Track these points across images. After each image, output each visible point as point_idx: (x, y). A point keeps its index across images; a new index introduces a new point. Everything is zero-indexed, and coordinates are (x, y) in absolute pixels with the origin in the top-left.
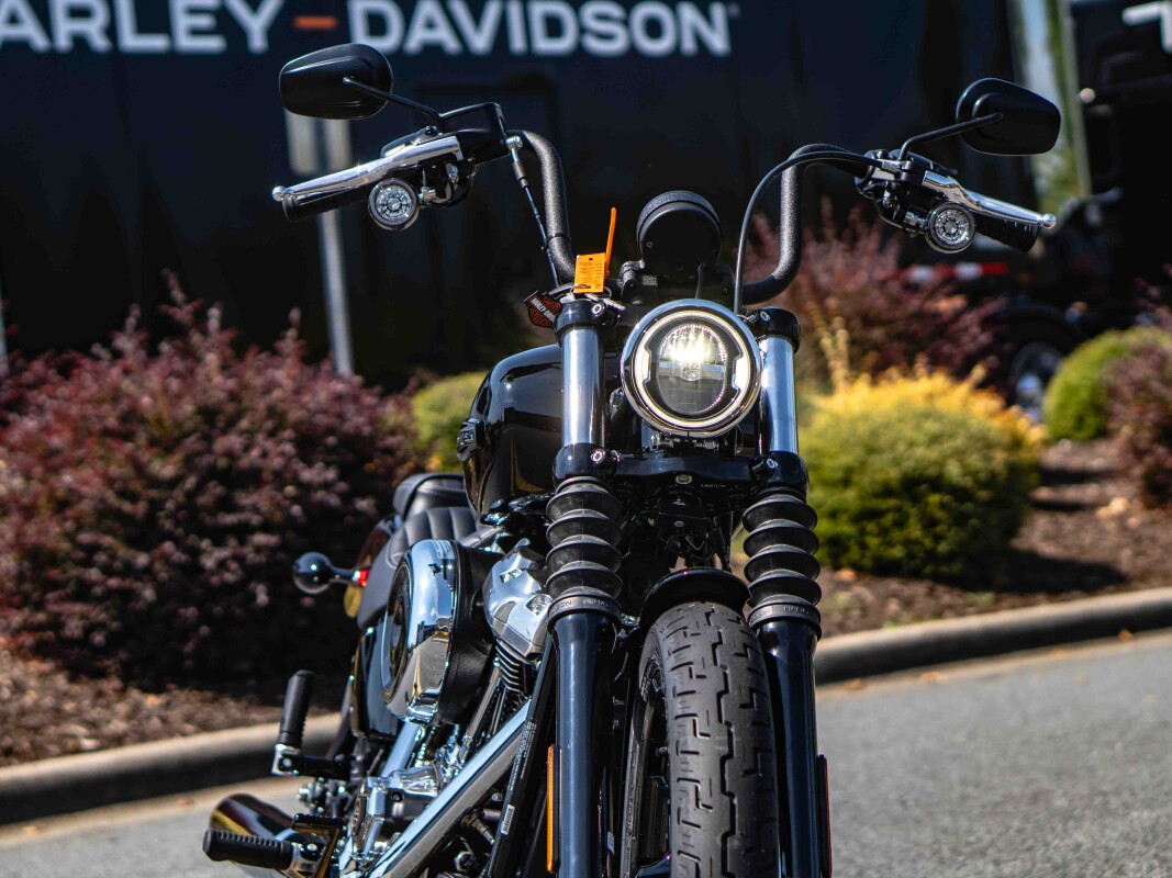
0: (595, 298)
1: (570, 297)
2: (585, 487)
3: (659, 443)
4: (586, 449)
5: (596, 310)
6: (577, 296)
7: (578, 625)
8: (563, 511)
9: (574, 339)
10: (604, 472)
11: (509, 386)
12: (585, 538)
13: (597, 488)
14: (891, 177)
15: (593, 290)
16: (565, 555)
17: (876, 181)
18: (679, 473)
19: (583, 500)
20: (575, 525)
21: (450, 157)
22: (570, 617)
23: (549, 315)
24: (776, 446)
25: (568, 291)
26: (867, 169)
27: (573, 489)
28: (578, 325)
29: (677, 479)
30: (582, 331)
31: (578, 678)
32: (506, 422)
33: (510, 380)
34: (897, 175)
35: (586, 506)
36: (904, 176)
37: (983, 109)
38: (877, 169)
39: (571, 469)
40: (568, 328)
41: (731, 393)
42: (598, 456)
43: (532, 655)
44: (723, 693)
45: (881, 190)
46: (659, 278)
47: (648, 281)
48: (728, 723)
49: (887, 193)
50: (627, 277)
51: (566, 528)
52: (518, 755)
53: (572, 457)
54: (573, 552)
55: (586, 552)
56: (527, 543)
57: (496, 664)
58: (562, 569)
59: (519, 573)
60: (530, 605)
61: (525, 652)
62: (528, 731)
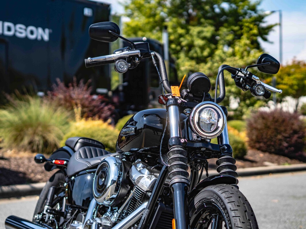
0: (179, 98)
1: (170, 97)
2: (179, 149)
3: (196, 139)
4: (178, 139)
5: (179, 101)
6: (172, 97)
7: (179, 186)
8: (173, 155)
9: (172, 109)
10: (184, 146)
11: (145, 119)
12: (181, 163)
13: (182, 149)
14: (243, 75)
15: (177, 95)
16: (175, 167)
17: (239, 76)
18: (202, 147)
19: (179, 152)
20: (178, 159)
21: (137, 56)
22: (177, 184)
23: (164, 101)
24: (224, 143)
25: (170, 95)
26: (236, 72)
27: (176, 149)
28: (173, 105)
29: (202, 149)
30: (174, 106)
31: (180, 202)
32: (144, 129)
33: (145, 117)
34: (245, 75)
35: (180, 154)
36: (247, 76)
37: (264, 61)
38: (240, 72)
39: (174, 143)
40: (170, 105)
42: (183, 141)
43: (147, 191)
44: (246, 211)
45: (240, 78)
46: (193, 95)
47: (191, 95)
48: (249, 220)
49: (242, 79)
50: (185, 93)
51: (175, 159)
52: (143, 218)
53: (174, 140)
54: (178, 166)
55: (181, 166)
56: (140, 160)
57: (132, 192)
58: (175, 170)
59: (142, 168)
60: (148, 177)
61: (145, 190)
62: (146, 212)
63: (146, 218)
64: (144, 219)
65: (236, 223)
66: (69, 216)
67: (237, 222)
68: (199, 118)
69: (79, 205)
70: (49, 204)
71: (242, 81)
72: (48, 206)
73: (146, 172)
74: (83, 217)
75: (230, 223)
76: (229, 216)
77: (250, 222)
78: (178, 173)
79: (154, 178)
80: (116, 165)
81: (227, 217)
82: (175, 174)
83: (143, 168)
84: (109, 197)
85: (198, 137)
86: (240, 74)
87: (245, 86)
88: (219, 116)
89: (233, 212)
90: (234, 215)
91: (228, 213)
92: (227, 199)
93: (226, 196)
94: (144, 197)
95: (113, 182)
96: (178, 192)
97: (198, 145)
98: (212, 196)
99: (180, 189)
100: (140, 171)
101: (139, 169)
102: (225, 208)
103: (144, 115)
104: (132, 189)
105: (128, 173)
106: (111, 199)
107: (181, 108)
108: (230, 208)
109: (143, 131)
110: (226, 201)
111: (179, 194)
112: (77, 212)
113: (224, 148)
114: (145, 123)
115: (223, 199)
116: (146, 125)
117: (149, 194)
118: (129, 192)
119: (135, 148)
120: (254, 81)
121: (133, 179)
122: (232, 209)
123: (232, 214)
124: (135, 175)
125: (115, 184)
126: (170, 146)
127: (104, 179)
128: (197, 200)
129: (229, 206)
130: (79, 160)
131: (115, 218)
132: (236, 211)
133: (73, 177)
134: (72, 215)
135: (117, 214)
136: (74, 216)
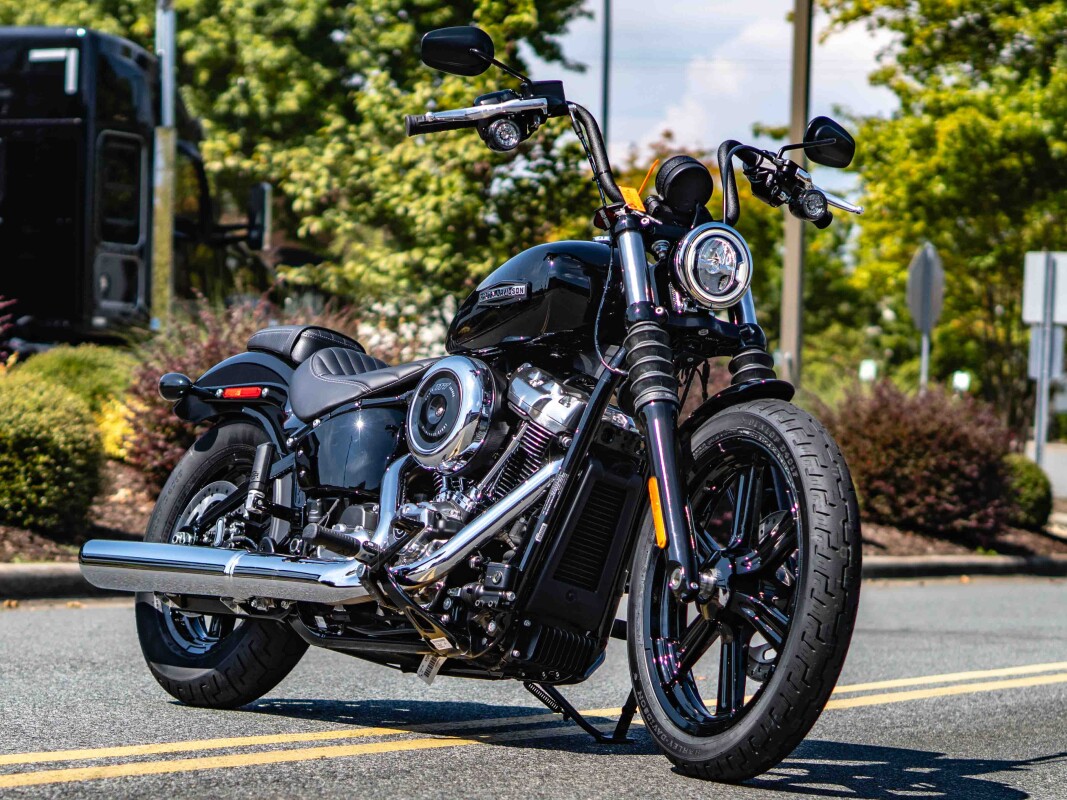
0: (642, 215)
1: (622, 212)
2: (654, 328)
3: (685, 309)
4: (648, 308)
5: (645, 221)
6: (627, 210)
7: (659, 409)
8: (640, 341)
9: (628, 240)
10: (660, 320)
11: (552, 263)
12: (659, 358)
13: (659, 329)
14: (774, 168)
15: (638, 208)
16: (648, 367)
17: (764, 169)
18: (700, 328)
19: (652, 335)
20: (653, 350)
21: (539, 112)
22: (653, 404)
23: (606, 221)
24: (746, 321)
25: (621, 206)
26: (755, 158)
27: (647, 328)
28: (630, 229)
29: (700, 333)
30: (633, 233)
33: (551, 259)
34: (780, 168)
35: (657, 339)
36: (785, 168)
37: (821, 136)
38: (765, 160)
39: (638, 317)
40: (623, 231)
41: (736, 283)
42: (660, 310)
43: (560, 433)
44: (827, 446)
45: (767, 175)
46: (672, 209)
47: (667, 209)
48: (835, 462)
49: (770, 177)
50: (654, 205)
51: (646, 350)
52: (553, 493)
53: (638, 310)
54: (654, 365)
55: (661, 366)
56: (530, 366)
57: (515, 438)
58: (647, 375)
59: (541, 382)
60: (562, 402)
61: (556, 431)
62: (563, 477)
63: (560, 493)
64: (557, 496)
65: (809, 468)
66: (316, 515)
67: (810, 465)
68: (696, 262)
69: (341, 487)
70: (260, 486)
71: (772, 182)
72: (259, 490)
73: (555, 389)
74: (364, 512)
75: (797, 469)
76: (791, 456)
77: (838, 465)
78: (656, 381)
79: (575, 403)
80: (476, 375)
81: (786, 460)
82: (647, 383)
83: (546, 381)
84: (457, 453)
85: (691, 305)
86: (767, 164)
87: (778, 193)
88: (739, 258)
89: (801, 447)
90: (804, 454)
91: (788, 450)
92: (783, 425)
93: (781, 419)
94: (551, 448)
95: (471, 416)
96: (656, 422)
97: (692, 322)
98: (743, 424)
99: (660, 416)
100: (540, 389)
101: (534, 385)
102: (781, 442)
103: (548, 254)
104: (514, 431)
105: (505, 392)
106: (466, 456)
107: (647, 236)
108: (794, 441)
109: (548, 296)
110: (783, 429)
111: (660, 426)
112: (338, 504)
113: (749, 331)
114: (553, 273)
115: (776, 424)
116: (554, 278)
117: (565, 440)
118: (507, 439)
119: (520, 336)
120: (800, 181)
121: (519, 405)
122: (798, 442)
123: (798, 451)
124: (524, 396)
125: (476, 422)
126: (631, 324)
127: (441, 410)
128: (698, 440)
129: (790, 437)
130: (327, 379)
131: (471, 500)
132: (806, 446)
133: (317, 421)
134: (323, 513)
135: (476, 494)
136: (331, 514)
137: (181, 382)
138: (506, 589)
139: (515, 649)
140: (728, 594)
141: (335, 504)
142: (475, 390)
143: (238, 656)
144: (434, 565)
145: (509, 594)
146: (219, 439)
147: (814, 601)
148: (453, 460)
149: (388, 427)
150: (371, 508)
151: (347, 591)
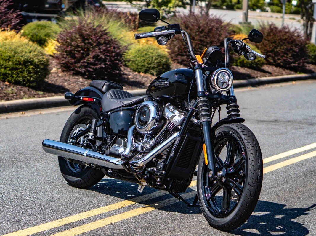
0: (202, 64)
1: (196, 63)
2: (205, 99)
3: (214, 92)
4: (203, 92)
5: (203, 66)
6: (198, 63)
7: (206, 123)
8: (201, 103)
9: (198, 72)
10: (207, 97)
11: (176, 76)
12: (207, 108)
13: (207, 99)
14: (240, 45)
15: (201, 62)
16: (203, 111)
17: (237, 46)
18: (218, 98)
19: (204, 101)
20: (205, 106)
21: (173, 34)
22: (204, 122)
23: (192, 66)
24: (231, 95)
25: (196, 62)
26: (234, 43)
27: (203, 99)
28: (198, 69)
30: (199, 70)
31: (207, 133)
32: (175, 83)
34: (241, 45)
35: (206, 102)
36: (243, 46)
37: (254, 35)
38: (237, 43)
39: (201, 95)
40: (197, 69)
41: (229, 85)
42: (207, 93)
44: (254, 140)
45: (238, 48)
46: (211, 62)
47: (209, 62)
48: (256, 145)
49: (239, 48)
50: (205, 61)
51: (203, 106)
52: (176, 143)
53: (200, 93)
54: (205, 110)
55: (207, 110)
56: (170, 104)
57: (165, 125)
58: (203, 113)
59: (173, 110)
60: (179, 116)
61: (177, 125)
62: (178, 139)
64: (177, 143)
65: (249, 147)
66: (109, 141)
68: (217, 79)
69: (116, 133)
70: (93, 132)
71: (239, 49)
72: (93, 133)
73: (177, 112)
74: (123, 141)
75: (245, 147)
76: (243, 142)
77: (257, 146)
78: (205, 115)
79: (183, 117)
80: (154, 107)
81: (242, 143)
82: (203, 115)
83: (174, 109)
84: (149, 129)
85: (215, 91)
87: (241, 53)
88: (230, 77)
89: (246, 140)
90: (247, 142)
91: (243, 140)
92: (241, 132)
93: (241, 131)
94: (176, 129)
95: (153, 118)
96: (205, 127)
97: (216, 96)
98: (230, 130)
99: (207, 125)
100: (172, 112)
101: (171, 110)
102: (241, 138)
103: (175, 73)
104: (165, 123)
105: (163, 112)
106: (151, 130)
107: (203, 70)
108: (244, 138)
109: (175, 84)
110: (241, 134)
111: (207, 128)
112: (115, 138)
113: (232, 98)
114: (176, 79)
115: (239, 132)
116: (177, 80)
117: (180, 127)
118: (163, 126)
119: (167, 95)
120: (247, 49)
121: (166, 116)
122: (245, 138)
123: (246, 141)
124: (168, 114)
125: (155, 120)
126: (199, 97)
127: (144, 116)
128: (217, 132)
129: (243, 137)
130: (112, 100)
131: (153, 142)
132: (248, 140)
133: (109, 113)
134: (111, 140)
135: (154, 140)
136: (113, 141)
137: (71, 95)
138: (163, 170)
139: (165, 186)
140: (225, 179)
141: (114, 138)
142: (154, 111)
143: (87, 175)
144: (143, 162)
145: (164, 172)
146: (81, 111)
147: (249, 186)
148: (148, 131)
149: (129, 115)
150: (125, 140)
151: (118, 166)
